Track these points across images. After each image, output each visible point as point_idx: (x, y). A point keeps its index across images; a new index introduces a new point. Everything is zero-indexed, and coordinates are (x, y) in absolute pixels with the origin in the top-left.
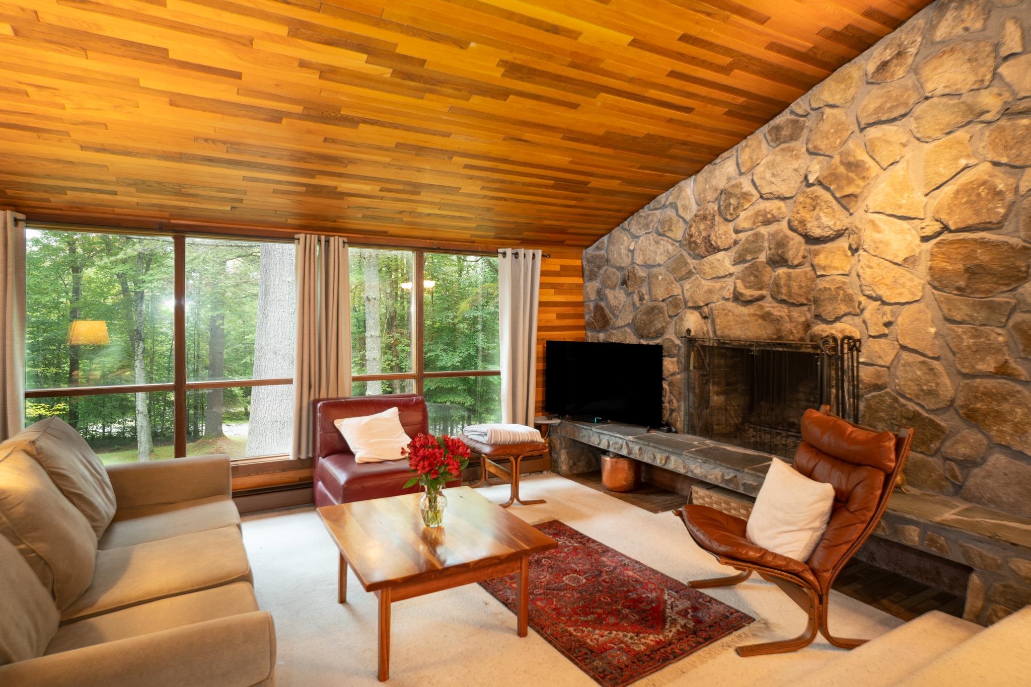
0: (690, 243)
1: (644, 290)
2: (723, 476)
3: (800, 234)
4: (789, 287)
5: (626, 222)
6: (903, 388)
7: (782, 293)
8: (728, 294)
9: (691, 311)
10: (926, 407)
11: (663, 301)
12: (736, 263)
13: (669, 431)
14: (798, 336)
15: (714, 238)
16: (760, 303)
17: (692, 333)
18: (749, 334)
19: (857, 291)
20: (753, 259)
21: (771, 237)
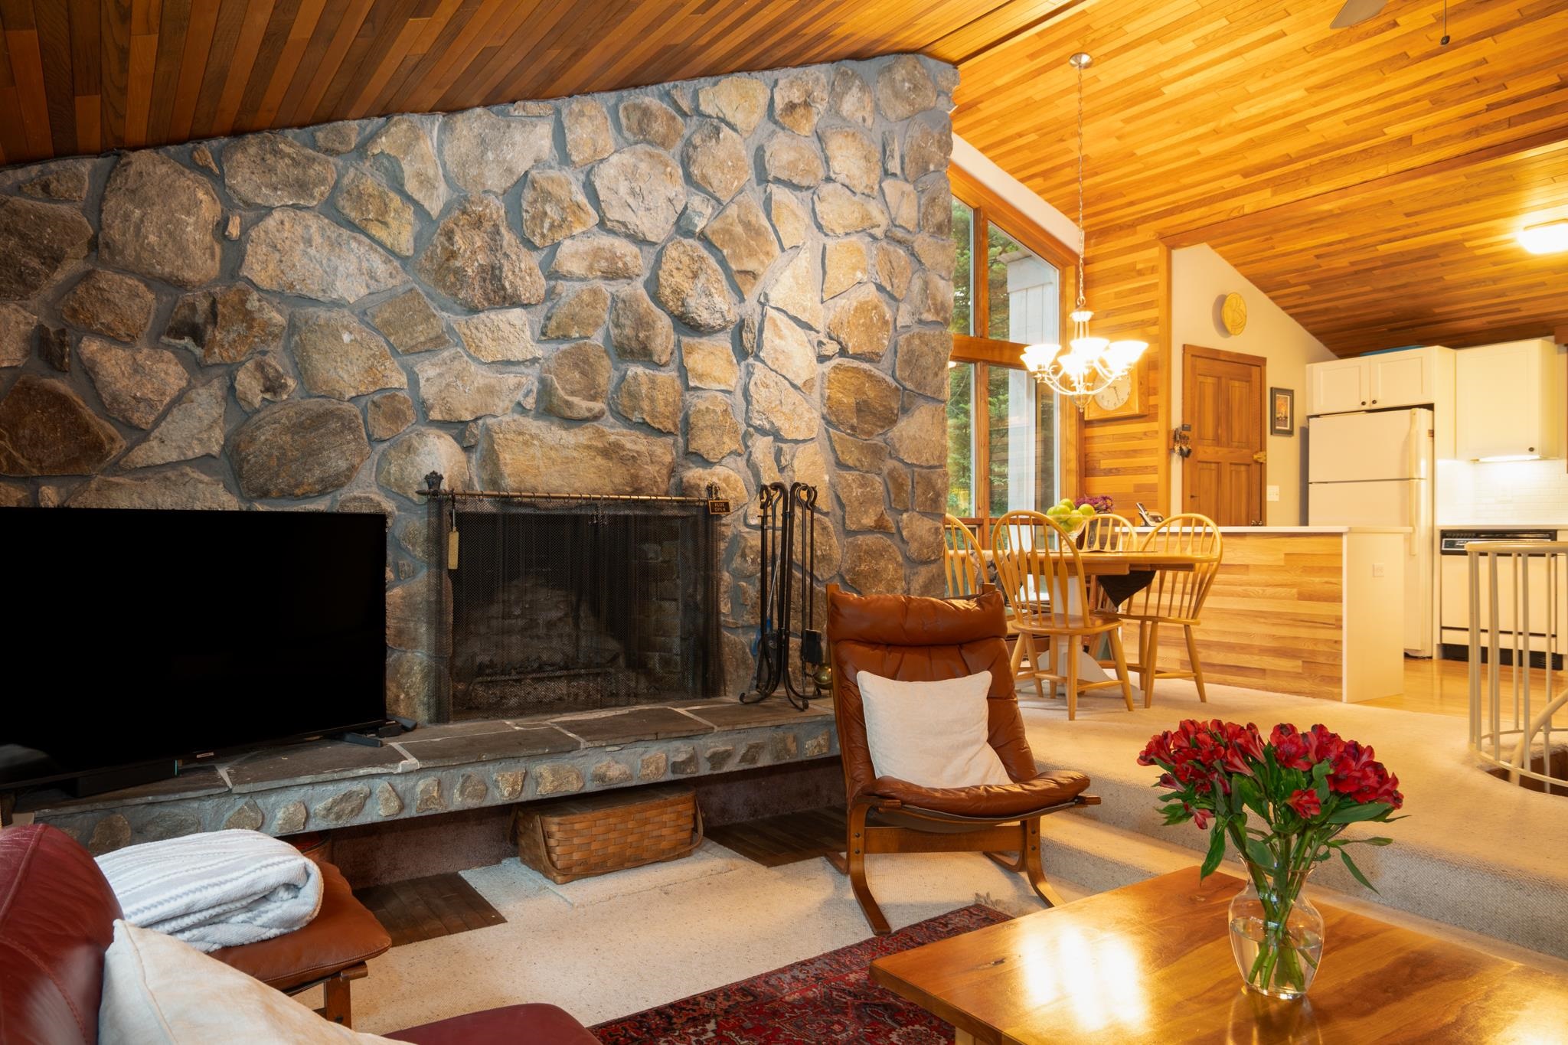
0: (443, 268)
1: (278, 361)
2: (667, 759)
3: (671, 314)
5: (205, 149)
7: (642, 410)
8: (528, 400)
9: (436, 431)
11: (351, 399)
12: (544, 337)
14: (663, 487)
15: (509, 276)
19: (742, 418)
20: (581, 338)
21: (620, 305)
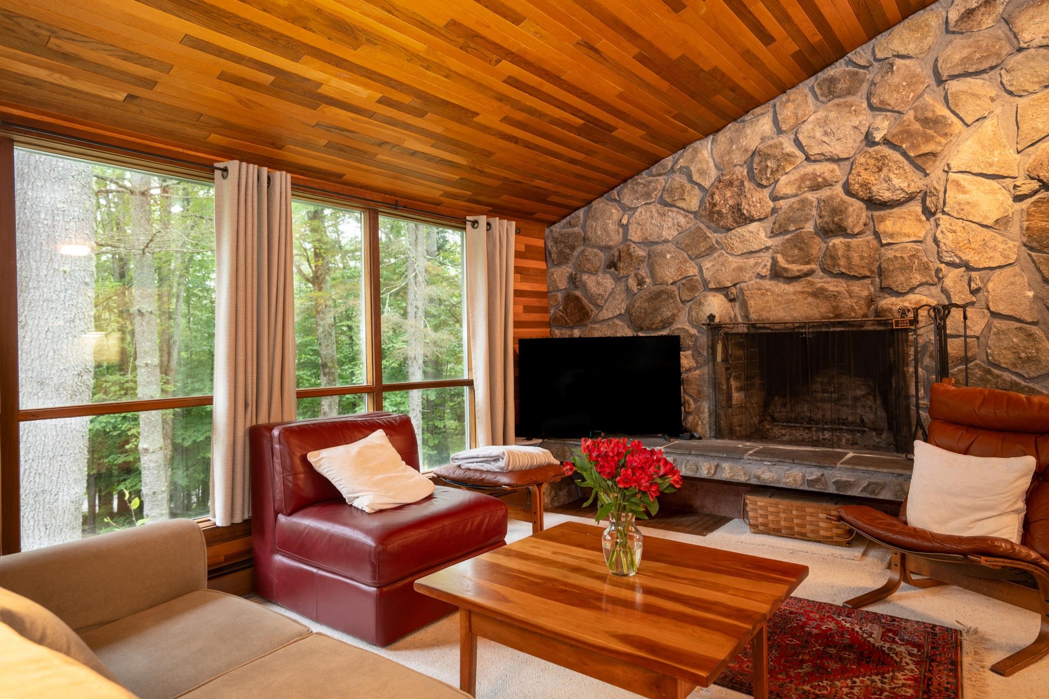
0: (711, 213)
1: (644, 272)
2: (804, 477)
3: (862, 200)
4: (848, 258)
5: (615, 192)
6: (997, 357)
7: (839, 266)
8: (764, 271)
9: (713, 293)
10: (1026, 376)
11: (672, 284)
12: (773, 234)
13: (692, 437)
14: (861, 312)
15: (746, 207)
16: (809, 278)
17: (717, 320)
18: (795, 314)
19: (934, 258)
20: (796, 230)
21: (822, 204)
